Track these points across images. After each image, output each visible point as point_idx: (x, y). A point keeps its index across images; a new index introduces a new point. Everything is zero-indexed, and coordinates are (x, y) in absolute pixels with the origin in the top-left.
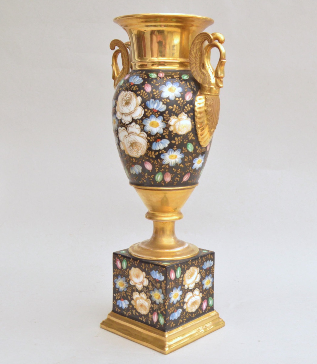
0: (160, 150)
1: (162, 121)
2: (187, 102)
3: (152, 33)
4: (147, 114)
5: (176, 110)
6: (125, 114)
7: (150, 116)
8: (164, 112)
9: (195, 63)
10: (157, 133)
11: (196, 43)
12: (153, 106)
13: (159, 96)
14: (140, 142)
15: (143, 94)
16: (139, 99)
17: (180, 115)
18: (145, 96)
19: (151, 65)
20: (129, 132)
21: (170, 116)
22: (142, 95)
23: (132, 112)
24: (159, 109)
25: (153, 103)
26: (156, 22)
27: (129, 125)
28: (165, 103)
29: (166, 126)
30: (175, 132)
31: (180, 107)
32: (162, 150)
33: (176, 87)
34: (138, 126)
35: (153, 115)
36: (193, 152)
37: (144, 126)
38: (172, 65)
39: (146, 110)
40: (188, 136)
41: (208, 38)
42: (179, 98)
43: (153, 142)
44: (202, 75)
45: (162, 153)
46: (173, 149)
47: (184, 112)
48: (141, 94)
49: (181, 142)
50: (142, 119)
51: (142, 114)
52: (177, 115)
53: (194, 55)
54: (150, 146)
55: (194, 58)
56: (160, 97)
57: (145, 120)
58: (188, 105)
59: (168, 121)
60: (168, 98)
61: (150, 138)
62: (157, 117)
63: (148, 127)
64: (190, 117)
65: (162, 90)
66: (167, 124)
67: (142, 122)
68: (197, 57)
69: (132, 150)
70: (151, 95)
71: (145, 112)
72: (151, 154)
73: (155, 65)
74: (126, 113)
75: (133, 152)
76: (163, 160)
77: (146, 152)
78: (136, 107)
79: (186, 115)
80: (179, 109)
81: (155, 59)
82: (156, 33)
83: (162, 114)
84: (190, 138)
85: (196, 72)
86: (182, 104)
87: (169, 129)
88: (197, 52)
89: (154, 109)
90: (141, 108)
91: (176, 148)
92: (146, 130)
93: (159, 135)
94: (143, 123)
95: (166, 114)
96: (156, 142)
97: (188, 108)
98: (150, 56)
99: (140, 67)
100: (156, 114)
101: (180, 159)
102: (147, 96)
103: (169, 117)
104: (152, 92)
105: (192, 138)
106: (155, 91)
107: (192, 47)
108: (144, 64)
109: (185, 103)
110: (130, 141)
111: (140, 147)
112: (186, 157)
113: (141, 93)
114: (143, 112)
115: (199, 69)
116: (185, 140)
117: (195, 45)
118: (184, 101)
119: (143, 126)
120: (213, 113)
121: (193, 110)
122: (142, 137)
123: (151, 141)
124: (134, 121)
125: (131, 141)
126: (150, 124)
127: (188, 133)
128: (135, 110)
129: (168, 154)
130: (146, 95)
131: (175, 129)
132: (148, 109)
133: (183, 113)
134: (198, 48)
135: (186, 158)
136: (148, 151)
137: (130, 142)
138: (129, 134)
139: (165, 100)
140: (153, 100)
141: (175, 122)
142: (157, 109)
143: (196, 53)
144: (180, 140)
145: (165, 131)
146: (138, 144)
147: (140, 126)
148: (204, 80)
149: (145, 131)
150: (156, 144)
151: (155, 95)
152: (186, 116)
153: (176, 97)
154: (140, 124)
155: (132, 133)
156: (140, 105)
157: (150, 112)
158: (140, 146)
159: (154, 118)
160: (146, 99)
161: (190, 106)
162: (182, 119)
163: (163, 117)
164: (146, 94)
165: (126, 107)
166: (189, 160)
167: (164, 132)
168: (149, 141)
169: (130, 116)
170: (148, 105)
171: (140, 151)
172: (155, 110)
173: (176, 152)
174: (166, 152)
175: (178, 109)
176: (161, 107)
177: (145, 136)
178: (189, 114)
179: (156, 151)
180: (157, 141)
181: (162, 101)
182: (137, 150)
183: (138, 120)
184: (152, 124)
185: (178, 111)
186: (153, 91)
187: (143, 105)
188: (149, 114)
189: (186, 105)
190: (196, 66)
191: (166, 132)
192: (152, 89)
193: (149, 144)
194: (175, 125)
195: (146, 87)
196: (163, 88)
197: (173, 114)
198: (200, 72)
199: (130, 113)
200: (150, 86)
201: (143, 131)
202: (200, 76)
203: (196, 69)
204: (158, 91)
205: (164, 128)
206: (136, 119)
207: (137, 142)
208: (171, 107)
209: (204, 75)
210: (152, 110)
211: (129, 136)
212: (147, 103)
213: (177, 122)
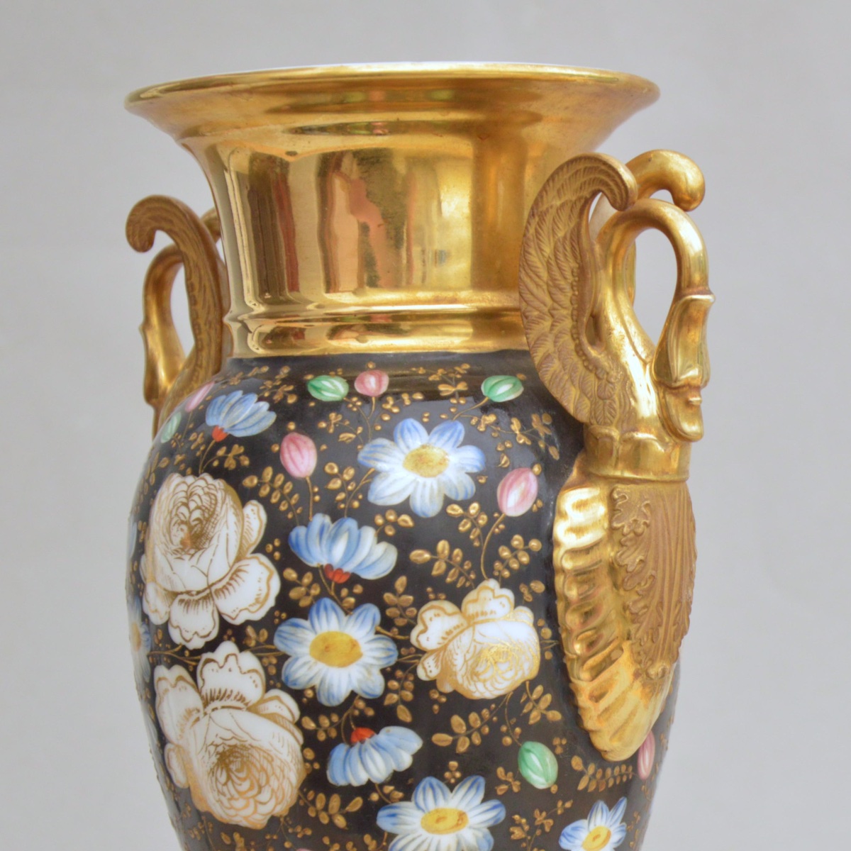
0: (369, 787)
1: (377, 633)
2: (509, 521)
3: (329, 164)
4: (294, 594)
5: (449, 567)
6: (186, 597)
7: (310, 607)
8: (386, 583)
9: (552, 316)
10: (353, 695)
11: (553, 211)
12: (324, 549)
13: (356, 498)
14: (265, 744)
15: (273, 490)
16: (255, 517)
17: (472, 595)
18: (283, 498)
19: (326, 332)
20: (206, 690)
21: (421, 601)
22: (269, 496)
23: (219, 586)
24: (360, 565)
25: (325, 536)
26: (345, 107)
27: (206, 656)
28: (390, 532)
29: (400, 656)
30: (448, 688)
31: (471, 553)
32: (382, 785)
33: (448, 448)
34: (249, 660)
35: (328, 601)
36: (554, 789)
37: (283, 658)
38: (436, 326)
39: (291, 574)
40: (523, 707)
41: (611, 183)
42: (465, 504)
43: (331, 744)
44: (592, 377)
45: (384, 803)
46: (442, 778)
47: (496, 578)
49: (483, 737)
50: (269, 623)
51: (267, 595)
52: (456, 596)
53: (544, 274)
54: (317, 766)
55: (545, 287)
56: (365, 503)
57: (284, 628)
58: (517, 541)
59: (406, 630)
60: (404, 508)
61: (318, 725)
62: (348, 611)
63: (305, 664)
64: (527, 604)
65: (371, 463)
66: (402, 643)
67: (270, 640)
68: (562, 283)
69: (225, 789)
70: (315, 494)
71: (286, 585)
72: (326, 809)
73: (346, 334)
74: (188, 593)
75: (232, 798)
76: (392, 836)
77: (299, 798)
78: (240, 557)
79: (508, 593)
80: (467, 565)
81: (347, 301)
82: (347, 163)
83: (373, 592)
84: (534, 717)
85: (559, 359)
86: (481, 538)
87: (414, 672)
88: (561, 257)
89: (330, 566)
90: (262, 563)
91: (458, 775)
92: (295, 683)
93: (361, 704)
94: (278, 643)
95: (394, 592)
96: (351, 744)
97: (518, 553)
98: (322, 286)
99: (270, 342)
100: (344, 592)
101: (487, 831)
102: (293, 502)
103: (413, 610)
104: (320, 476)
105: (544, 717)
106: (336, 470)
107: (532, 231)
108: (293, 329)
109: (498, 528)
110: (211, 738)
111: (263, 769)
112: (517, 817)
113: (261, 484)
114: (275, 586)
115: (572, 346)
116: (504, 728)
117: (549, 219)
118: (491, 521)
119: (274, 661)
120: (653, 577)
121: (544, 566)
122: (273, 718)
123: (322, 737)
124: (230, 632)
125: (219, 741)
126: (314, 645)
127: (520, 691)
128: (235, 574)
129: (418, 807)
130: (291, 494)
131: (447, 669)
132: (302, 568)
133: (492, 584)
134: (560, 234)
135: (520, 825)
136: (311, 795)
137: (212, 744)
138: (206, 702)
139: (392, 517)
140: (327, 519)
141: (449, 633)
142: (349, 568)
143: (553, 262)
144: (479, 730)
145: (394, 684)
146: (256, 755)
147: (260, 659)
148: (601, 402)
149: (285, 688)
150: (348, 752)
151: (337, 492)
152: (504, 601)
153: (448, 501)
154: (259, 651)
155: (222, 696)
156: (260, 549)
157: (309, 587)
158: (266, 764)
159: (333, 617)
160: (290, 516)
161: (526, 542)
162: (483, 613)
163: (383, 607)
164: (289, 487)
165: (187, 557)
166: (538, 832)
167: (387, 690)
168: (309, 740)
169: (210, 608)
170: (297, 545)
171: (265, 796)
172: (340, 570)
173: (461, 791)
174: (407, 798)
175: (462, 565)
176: (369, 554)
177: (291, 712)
178: (523, 589)
179: (348, 792)
180: (354, 738)
181: (372, 524)
182: (251, 788)
183: (250, 630)
184: (325, 650)
185: (461, 575)
186: (327, 469)
187: (275, 549)
188: (308, 594)
189: (505, 539)
190: (556, 330)
191: (403, 688)
192: (323, 459)
193: (310, 754)
194: (444, 648)
195: (289, 452)
196: (379, 456)
197: (436, 592)
198: (575, 358)
199: (208, 591)
200: (310, 443)
201: (279, 685)
202: (576, 382)
203: (555, 346)
204: (350, 473)
205: (389, 669)
206: (238, 622)
207: (247, 744)
208: (420, 555)
209: (599, 378)
210: (322, 574)
211: (205, 714)
212: (293, 534)
213: (458, 630)
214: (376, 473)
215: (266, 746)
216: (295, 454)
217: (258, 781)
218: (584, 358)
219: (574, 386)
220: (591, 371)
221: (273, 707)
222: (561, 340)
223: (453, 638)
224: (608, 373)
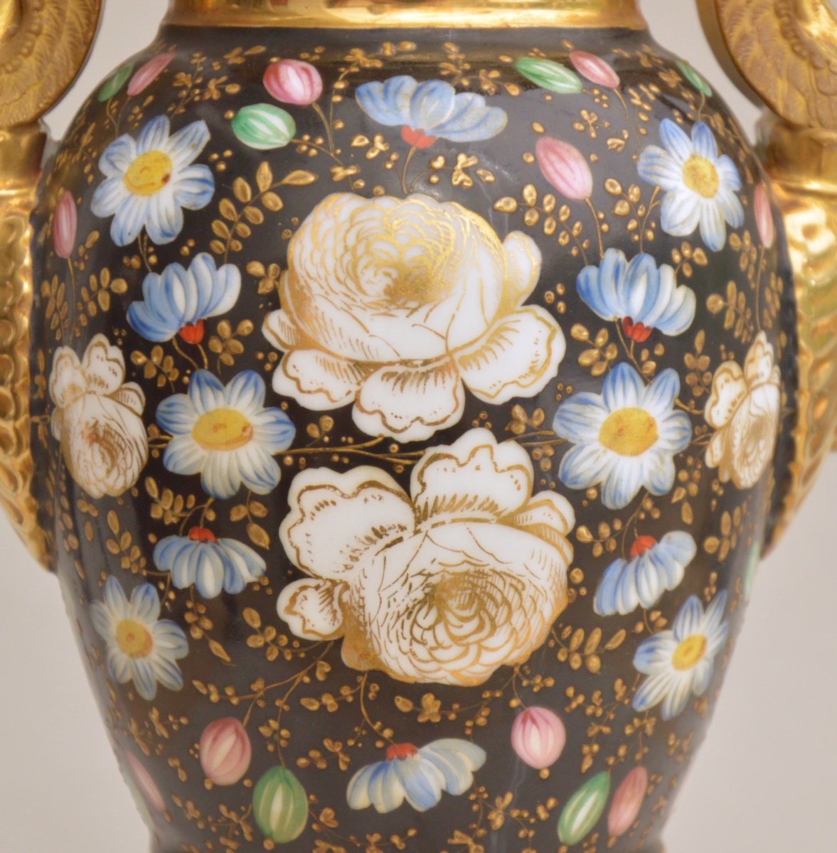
0: (639, 613)
1: (676, 407)
2: (767, 254)
4: (585, 359)
5: (737, 316)
6: (400, 369)
7: (603, 377)
8: (685, 340)
10: (643, 491)
12: (622, 298)
13: (648, 227)
15: (543, 216)
17: (750, 353)
18: (560, 227)
20: (425, 498)
21: (713, 367)
22: (540, 225)
23: (469, 351)
24: (662, 316)
25: (622, 279)
27: (431, 451)
28: (688, 273)
29: (694, 437)
30: (725, 477)
31: (750, 298)
32: (649, 612)
33: (712, 159)
34: (512, 453)
35: (625, 367)
37: (562, 447)
39: (580, 332)
42: (740, 233)
43: (607, 559)
45: (647, 635)
46: (700, 595)
47: (765, 329)
48: (531, 218)
49: (737, 539)
50: (547, 400)
51: (547, 361)
52: (740, 355)
54: (583, 591)
56: (659, 232)
57: (569, 406)
58: (772, 280)
59: (701, 403)
60: (696, 239)
61: (595, 536)
62: (647, 380)
63: (592, 453)
64: (777, 362)
65: (654, 179)
66: (696, 420)
67: (547, 424)
69: (428, 636)
70: (602, 222)
71: (574, 347)
72: (581, 650)
74: (405, 363)
75: (439, 645)
76: (644, 677)
77: (550, 637)
78: (504, 309)
79: (770, 349)
80: (748, 314)
83: (674, 352)
85: (760, 41)
86: (755, 278)
87: (702, 458)
89: (629, 320)
90: (540, 319)
91: (712, 590)
92: (574, 481)
93: (648, 504)
94: (558, 427)
95: (693, 352)
96: (629, 559)
97: (773, 297)
100: (645, 354)
101: (712, 662)
102: (575, 232)
103: (709, 374)
104: (601, 196)
106: (618, 189)
109: (762, 265)
110: (422, 563)
111: (506, 601)
113: (524, 209)
114: (559, 348)
115: (775, 25)
118: (758, 255)
119: (551, 451)
122: (537, 531)
123: (598, 551)
124: (483, 415)
125: (435, 568)
126: (606, 428)
128: (496, 335)
129: (676, 637)
130: (568, 225)
131: (727, 452)
132: (595, 323)
133: (762, 337)
136: (568, 630)
137: (419, 574)
138: (421, 515)
139: (687, 252)
140: (621, 256)
141: (734, 404)
142: (649, 322)
144: (737, 529)
145: (683, 475)
146: (499, 583)
147: (529, 450)
149: (561, 489)
150: (624, 569)
151: (625, 219)
152: (768, 359)
153: (729, 230)
154: (527, 442)
155: (455, 504)
156: (536, 298)
157: (604, 349)
158: (511, 595)
159: (630, 389)
160: (573, 252)
161: (776, 282)
162: (755, 376)
163: (682, 371)
164: (565, 213)
165: (402, 314)
167: (677, 483)
168: (582, 555)
169: (450, 382)
170: (588, 291)
171: (501, 637)
172: (640, 324)
173: (710, 612)
174: (668, 627)
175: (745, 313)
176: (670, 302)
177: (564, 520)
178: (776, 343)
179: (613, 623)
180: (634, 551)
181: (670, 261)
182: (480, 628)
183: (518, 411)
184: (618, 435)
185: (745, 327)
186: (608, 188)
187: (558, 298)
188: (602, 358)
189: (767, 278)
191: (689, 479)
192: (598, 174)
193: (578, 576)
194: (729, 424)
195: (552, 164)
196: (659, 169)
197: (727, 350)
198: (780, 42)
199: (447, 359)
200: (575, 152)
201: (553, 484)
202: (784, 72)
203: (753, 24)
204: (634, 193)
205: (681, 455)
206: (500, 399)
207: (486, 570)
208: (714, 303)
209: (816, 67)
210: (621, 331)
211: (417, 532)
212: (581, 277)
213: (741, 399)
214: (662, 193)
215: (517, 569)
216: (560, 166)
217: (492, 620)
218: (794, 41)
219: (780, 76)
220: (803, 58)
221: (538, 516)
222: (762, 16)
223: (737, 410)
224: (828, 62)
